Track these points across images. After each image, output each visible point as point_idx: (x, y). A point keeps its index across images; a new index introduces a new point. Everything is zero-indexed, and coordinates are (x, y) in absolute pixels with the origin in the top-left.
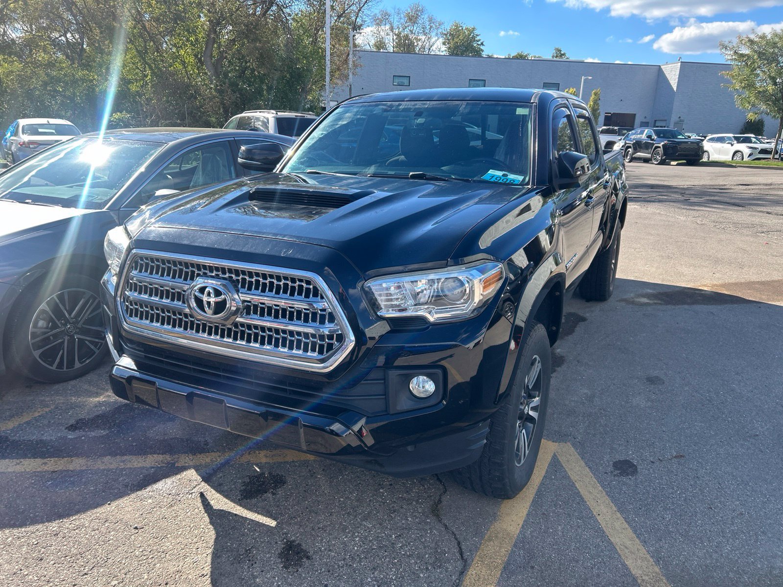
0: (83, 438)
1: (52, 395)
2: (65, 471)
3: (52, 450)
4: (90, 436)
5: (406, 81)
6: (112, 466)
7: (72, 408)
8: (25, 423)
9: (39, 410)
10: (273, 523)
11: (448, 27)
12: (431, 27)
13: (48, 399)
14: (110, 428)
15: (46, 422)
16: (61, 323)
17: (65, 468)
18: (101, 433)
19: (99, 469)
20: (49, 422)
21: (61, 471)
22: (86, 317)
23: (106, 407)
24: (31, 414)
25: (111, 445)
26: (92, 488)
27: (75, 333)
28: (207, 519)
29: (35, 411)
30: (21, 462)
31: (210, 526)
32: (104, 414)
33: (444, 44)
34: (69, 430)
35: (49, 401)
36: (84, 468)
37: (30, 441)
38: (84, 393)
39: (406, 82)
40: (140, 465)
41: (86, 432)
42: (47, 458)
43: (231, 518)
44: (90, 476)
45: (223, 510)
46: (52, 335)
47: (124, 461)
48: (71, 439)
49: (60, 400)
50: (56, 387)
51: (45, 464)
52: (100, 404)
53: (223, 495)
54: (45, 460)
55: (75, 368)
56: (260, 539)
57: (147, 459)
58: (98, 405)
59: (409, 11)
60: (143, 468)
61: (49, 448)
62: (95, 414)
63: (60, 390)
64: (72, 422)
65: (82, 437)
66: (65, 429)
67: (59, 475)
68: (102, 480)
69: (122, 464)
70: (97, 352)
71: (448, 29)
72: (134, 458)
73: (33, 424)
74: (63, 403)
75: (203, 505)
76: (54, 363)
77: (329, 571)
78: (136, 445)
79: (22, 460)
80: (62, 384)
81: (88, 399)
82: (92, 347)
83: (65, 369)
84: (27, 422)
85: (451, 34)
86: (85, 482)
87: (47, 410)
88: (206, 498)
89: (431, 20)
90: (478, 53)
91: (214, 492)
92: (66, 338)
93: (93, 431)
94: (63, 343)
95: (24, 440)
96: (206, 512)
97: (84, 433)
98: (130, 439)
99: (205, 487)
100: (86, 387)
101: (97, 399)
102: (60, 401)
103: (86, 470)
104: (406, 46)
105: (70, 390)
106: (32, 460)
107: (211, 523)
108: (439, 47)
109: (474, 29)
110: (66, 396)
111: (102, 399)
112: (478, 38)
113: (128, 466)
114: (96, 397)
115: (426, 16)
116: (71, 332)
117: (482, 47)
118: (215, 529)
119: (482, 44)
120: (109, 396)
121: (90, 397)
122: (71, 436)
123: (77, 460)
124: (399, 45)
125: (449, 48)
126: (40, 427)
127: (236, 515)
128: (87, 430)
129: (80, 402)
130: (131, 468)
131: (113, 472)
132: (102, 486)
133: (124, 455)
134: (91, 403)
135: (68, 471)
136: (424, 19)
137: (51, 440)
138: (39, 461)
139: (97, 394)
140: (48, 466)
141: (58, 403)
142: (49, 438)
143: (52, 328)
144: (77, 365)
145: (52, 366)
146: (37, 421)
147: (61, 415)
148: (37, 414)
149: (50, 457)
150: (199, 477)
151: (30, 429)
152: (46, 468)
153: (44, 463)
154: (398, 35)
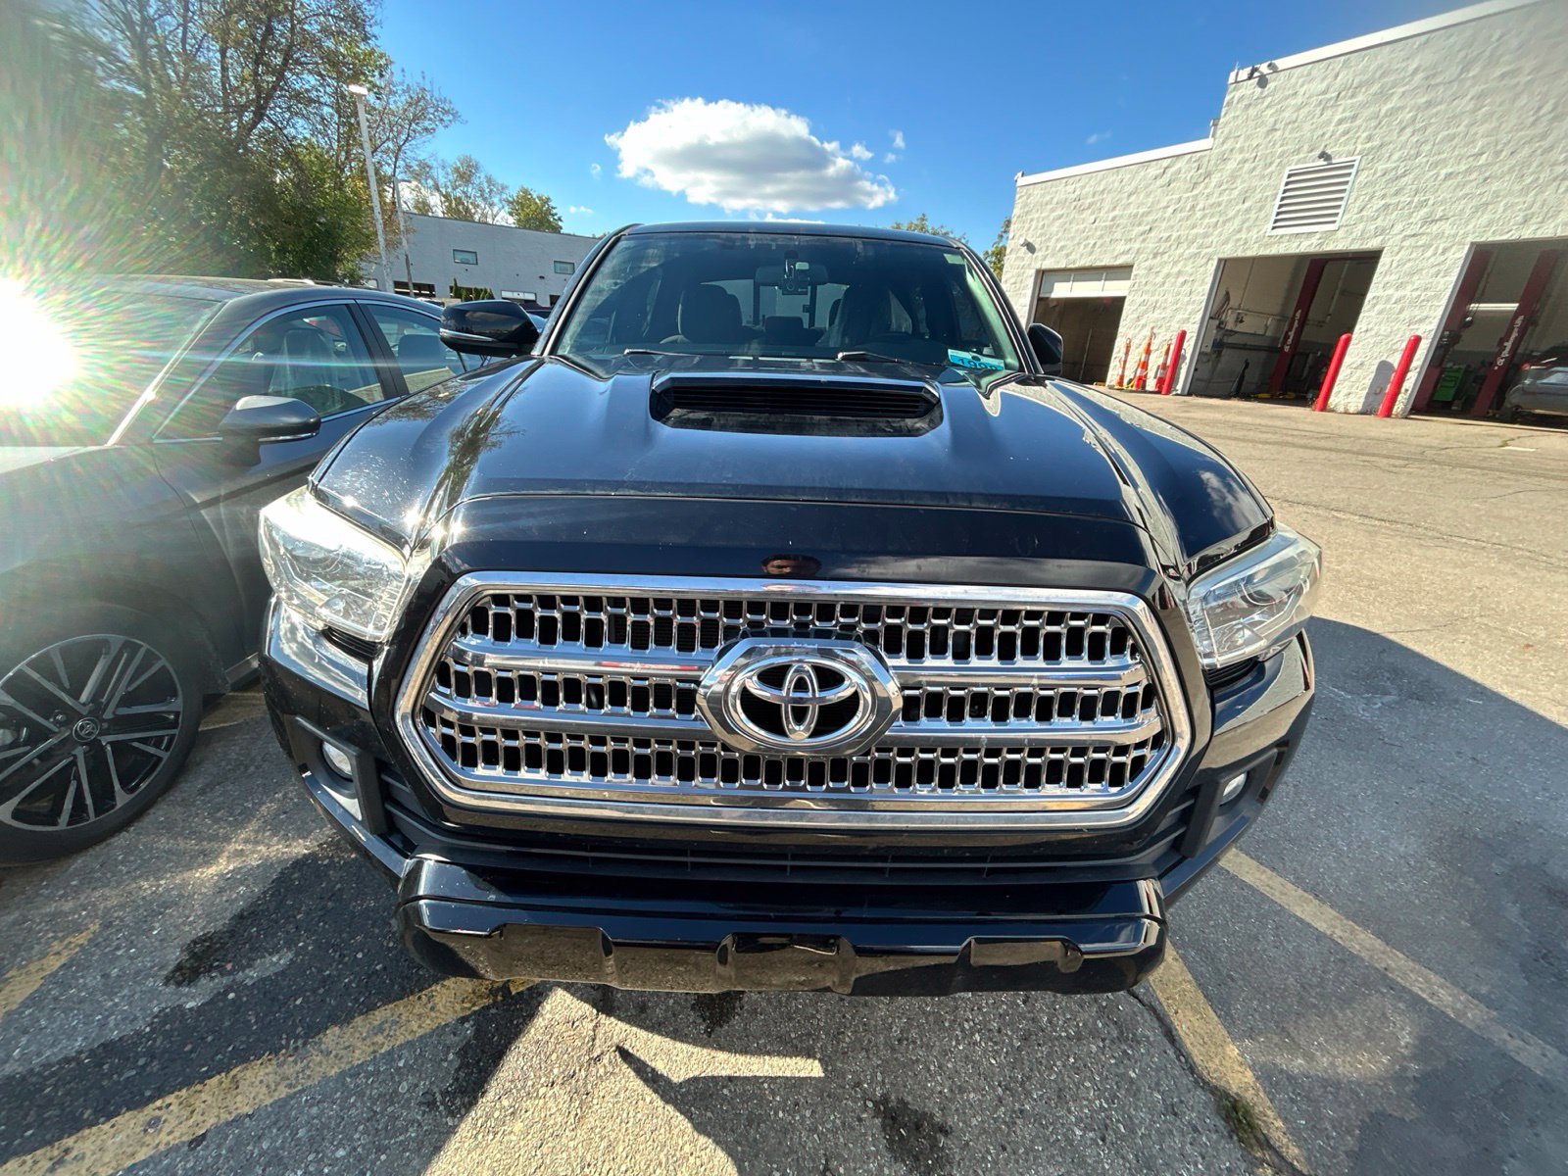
0: (232, 995)
1: (77, 891)
2: (228, 1124)
3: (155, 1066)
4: (249, 982)
5: (471, 257)
6: (359, 1057)
7: (154, 914)
8: (24, 1005)
9: (56, 946)
10: (812, 1069)
11: (513, 192)
12: (491, 191)
13: (71, 904)
14: (290, 943)
15: (93, 980)
16: (56, 722)
17: (225, 1117)
18: (274, 964)
19: (326, 1078)
20: (105, 976)
21: (221, 1130)
22: (121, 691)
23: (247, 886)
24: (33, 967)
25: (321, 991)
26: (341, 1153)
27: (100, 734)
28: (681, 1122)
29: (44, 955)
30: (67, 1151)
31: (703, 1140)
32: (252, 904)
33: (511, 214)
34: (179, 984)
35: (73, 911)
36: (283, 1092)
37: (67, 1060)
38: (169, 860)
39: (473, 261)
40: (428, 1025)
41: (230, 973)
42: (151, 1099)
43: (725, 1091)
44: (314, 1110)
45: (696, 1079)
46: (39, 757)
47: (380, 1030)
48: (199, 1010)
49: (108, 898)
50: (79, 862)
51: (154, 1123)
52: (228, 882)
53: (667, 1035)
54: (150, 1111)
55: (119, 806)
56: (823, 1124)
57: (437, 1000)
58: (222, 883)
59: (459, 164)
60: (440, 1030)
61: (141, 1062)
62: (228, 915)
63: (93, 871)
64: (174, 955)
65: (226, 993)
66: (166, 984)
67: (219, 1146)
68: (353, 1111)
69: (380, 1039)
70: (165, 756)
71: (515, 195)
72: (400, 1008)
73: (56, 999)
74: (122, 906)
75: (646, 1081)
76: (59, 814)
77: (1004, 1149)
78: (385, 968)
79: (69, 1142)
80: (91, 851)
81: (187, 875)
82: (152, 750)
83: (92, 818)
84: (31, 997)
85: (518, 203)
86: (311, 1139)
87: (82, 939)
88: (639, 1060)
89: (489, 181)
90: (556, 230)
91: (643, 1034)
92: (79, 751)
93: (250, 966)
94: (74, 763)
95: (47, 1065)
96: (667, 1102)
97: (225, 980)
98: (360, 955)
99: (616, 1029)
100: (163, 843)
101: (213, 870)
102: (109, 904)
103: (291, 1097)
104: (459, 212)
105: (122, 863)
106: (106, 1127)
107: (700, 1128)
108: (505, 218)
109: (548, 199)
110: (119, 883)
111: (223, 865)
112: (554, 211)
113: (401, 1040)
114: (207, 863)
115: (483, 176)
116: (90, 734)
117: (560, 223)
118: (717, 1142)
119: (560, 219)
120: (240, 853)
121: (189, 867)
122: (193, 999)
123: (248, 1073)
124: (449, 209)
125: (519, 220)
126: (82, 1001)
127: (730, 1079)
128: (229, 967)
129: (168, 890)
130: (410, 1044)
131: (371, 1074)
132: (366, 1132)
133: (370, 1008)
134: (202, 884)
135: (237, 1121)
136: (480, 178)
137: (138, 1033)
138: (129, 1122)
139: (208, 857)
140: (167, 1128)
141: (107, 911)
142: (128, 1030)
143: (32, 741)
144: (122, 798)
145: (55, 824)
146: (64, 986)
147: (132, 945)
148: (54, 963)
149: (160, 1093)
150: (587, 1006)
151: (51, 1019)
152: (164, 1137)
153: (150, 1124)
154: (447, 196)
